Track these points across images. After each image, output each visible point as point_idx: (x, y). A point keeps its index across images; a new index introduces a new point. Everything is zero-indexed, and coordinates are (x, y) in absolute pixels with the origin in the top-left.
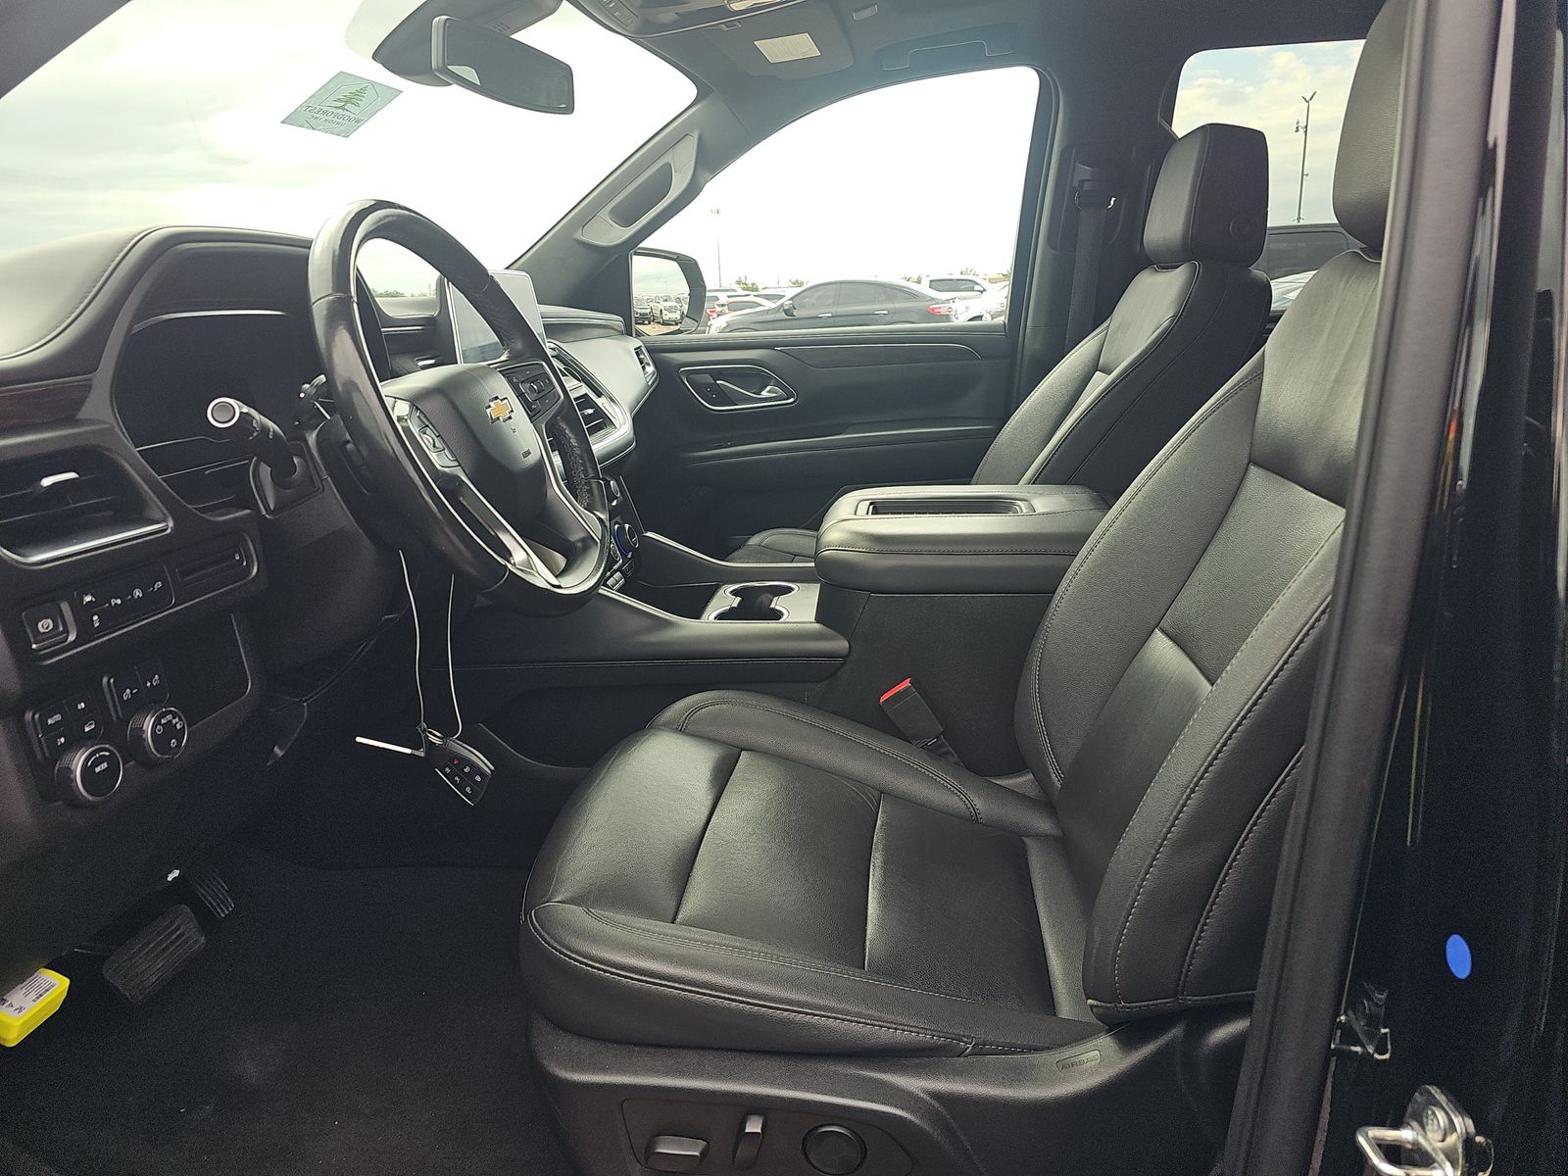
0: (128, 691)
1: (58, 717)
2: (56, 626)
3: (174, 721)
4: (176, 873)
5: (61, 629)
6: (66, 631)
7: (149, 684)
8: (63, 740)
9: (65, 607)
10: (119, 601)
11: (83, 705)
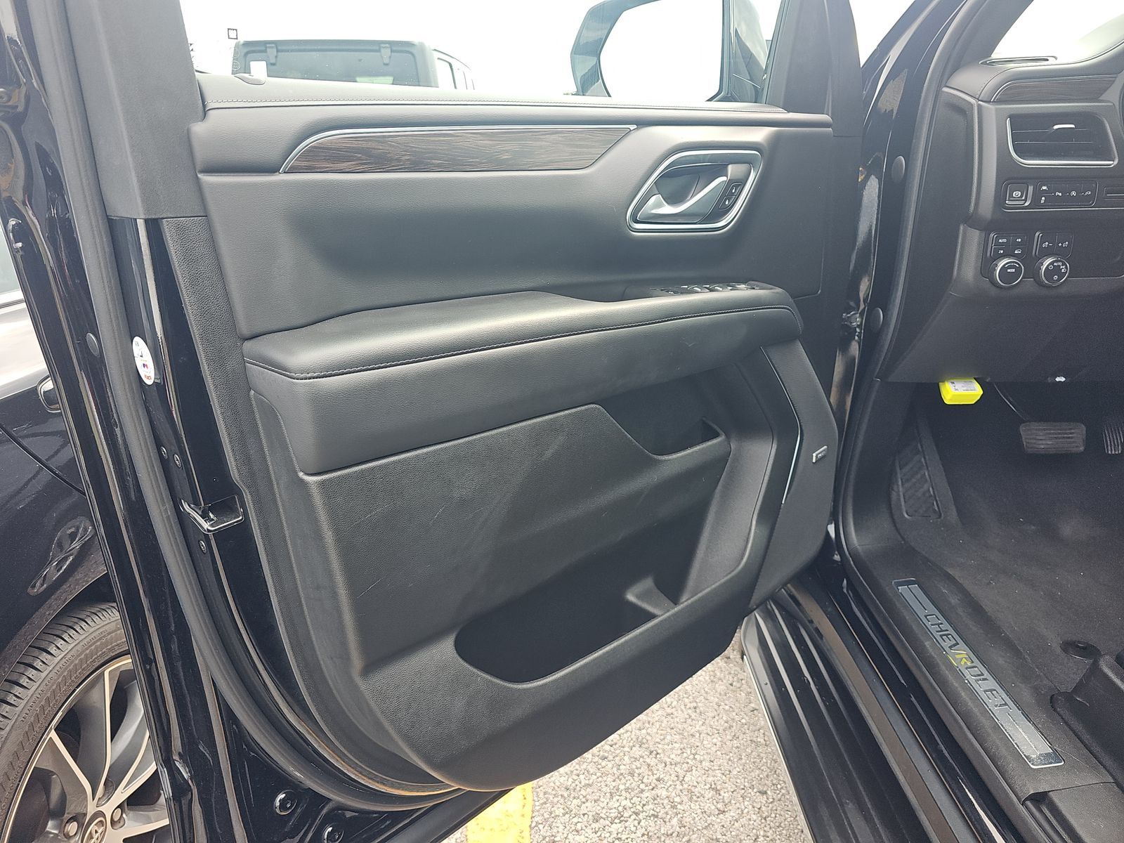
0: (1047, 243)
1: (1005, 240)
2: (1022, 196)
3: (1061, 267)
4: (1063, 379)
5: (1023, 198)
6: (1025, 200)
7: (1060, 245)
8: (1002, 252)
9: (1031, 189)
10: (1060, 194)
11: (1020, 240)
